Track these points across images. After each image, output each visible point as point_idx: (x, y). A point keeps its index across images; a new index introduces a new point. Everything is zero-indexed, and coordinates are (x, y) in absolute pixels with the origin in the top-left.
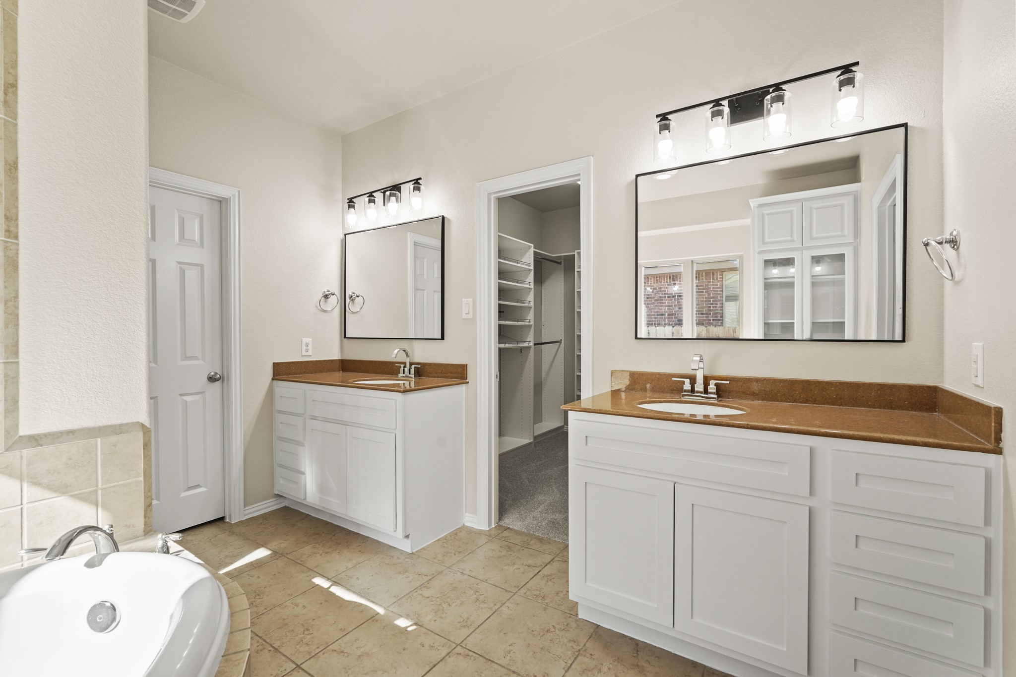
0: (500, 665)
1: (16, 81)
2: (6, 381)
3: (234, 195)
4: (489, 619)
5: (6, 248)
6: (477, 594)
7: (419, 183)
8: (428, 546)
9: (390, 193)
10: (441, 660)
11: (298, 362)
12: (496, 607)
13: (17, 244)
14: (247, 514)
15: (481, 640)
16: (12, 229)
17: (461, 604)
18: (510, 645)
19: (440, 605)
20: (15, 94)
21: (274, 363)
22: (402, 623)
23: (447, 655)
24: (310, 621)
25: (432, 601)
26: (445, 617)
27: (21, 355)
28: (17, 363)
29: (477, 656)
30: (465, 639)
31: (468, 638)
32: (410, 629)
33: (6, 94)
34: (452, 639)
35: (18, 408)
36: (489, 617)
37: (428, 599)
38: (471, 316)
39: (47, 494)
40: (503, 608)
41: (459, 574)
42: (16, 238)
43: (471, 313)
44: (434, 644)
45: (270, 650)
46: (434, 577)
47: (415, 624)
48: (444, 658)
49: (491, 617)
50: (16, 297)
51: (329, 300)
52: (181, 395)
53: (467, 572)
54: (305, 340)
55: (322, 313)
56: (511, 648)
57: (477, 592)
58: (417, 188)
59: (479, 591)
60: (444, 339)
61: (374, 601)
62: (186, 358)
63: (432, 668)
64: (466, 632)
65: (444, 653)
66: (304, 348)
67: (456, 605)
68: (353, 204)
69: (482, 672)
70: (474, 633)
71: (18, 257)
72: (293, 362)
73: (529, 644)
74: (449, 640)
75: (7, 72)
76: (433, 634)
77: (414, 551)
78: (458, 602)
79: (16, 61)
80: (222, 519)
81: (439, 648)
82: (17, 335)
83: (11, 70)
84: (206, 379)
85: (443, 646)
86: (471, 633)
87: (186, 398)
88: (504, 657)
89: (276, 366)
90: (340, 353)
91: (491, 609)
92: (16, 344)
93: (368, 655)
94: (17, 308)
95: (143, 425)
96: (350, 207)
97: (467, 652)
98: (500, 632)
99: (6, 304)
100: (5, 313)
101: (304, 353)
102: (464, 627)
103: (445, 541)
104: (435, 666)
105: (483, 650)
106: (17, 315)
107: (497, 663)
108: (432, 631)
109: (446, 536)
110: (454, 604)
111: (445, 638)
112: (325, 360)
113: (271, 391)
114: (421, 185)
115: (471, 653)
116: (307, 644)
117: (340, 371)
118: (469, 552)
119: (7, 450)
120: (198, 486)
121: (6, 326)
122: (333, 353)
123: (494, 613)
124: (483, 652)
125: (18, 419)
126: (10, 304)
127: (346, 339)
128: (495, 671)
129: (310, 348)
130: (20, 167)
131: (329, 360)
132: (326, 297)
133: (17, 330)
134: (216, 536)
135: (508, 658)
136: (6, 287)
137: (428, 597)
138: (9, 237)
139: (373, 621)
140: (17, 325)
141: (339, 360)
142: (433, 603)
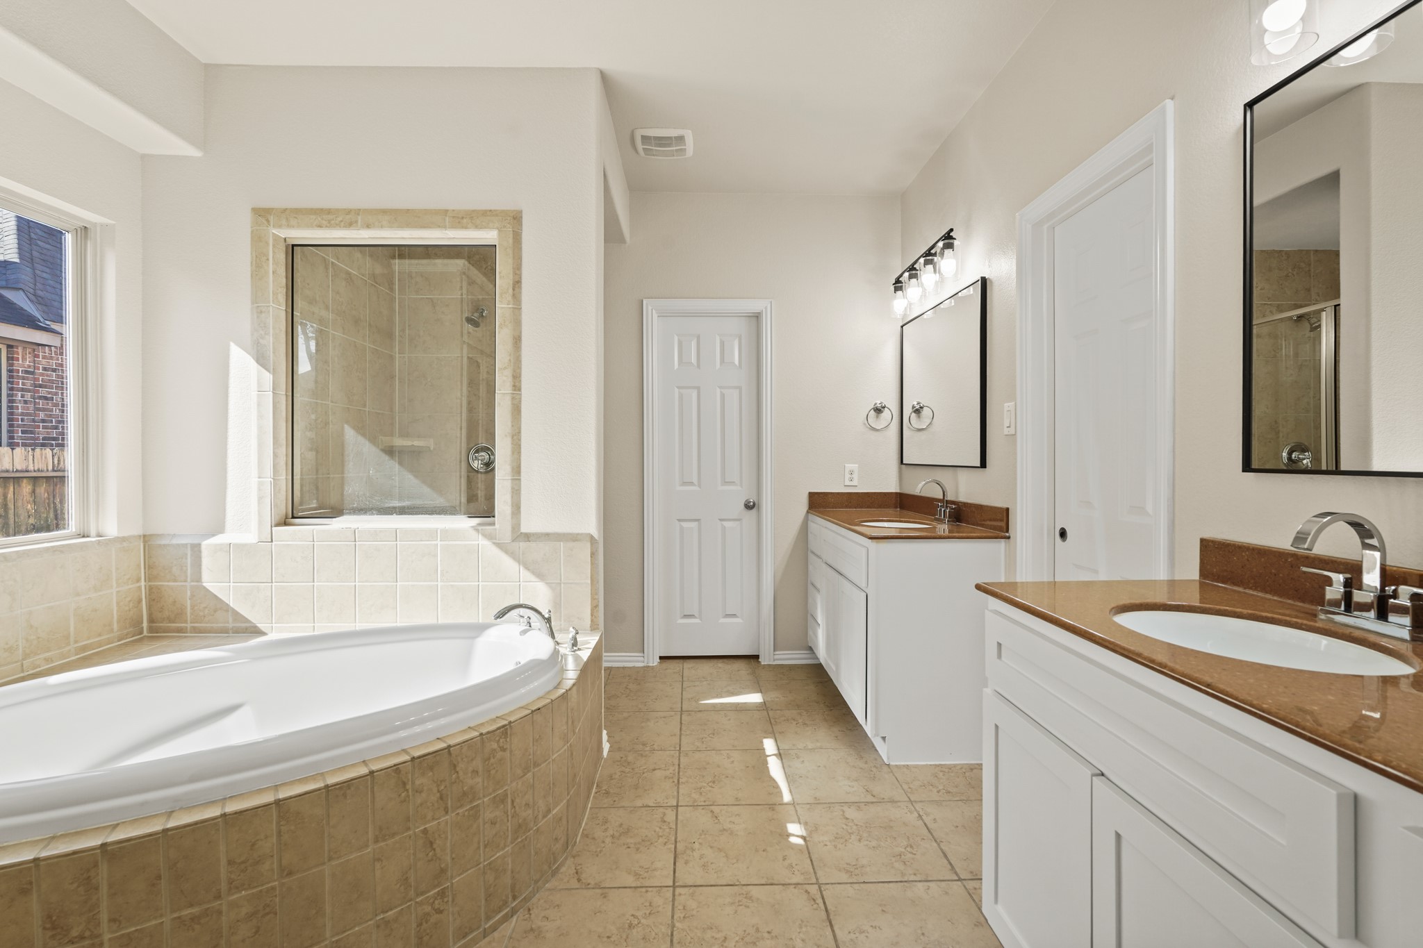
0: (835, 936)
1: (521, 278)
2: (513, 492)
3: (766, 308)
4: (886, 884)
5: (513, 398)
6: (909, 849)
7: (952, 238)
8: (916, 767)
9: (925, 260)
10: (783, 885)
11: (838, 493)
12: (913, 878)
13: (521, 394)
14: (778, 660)
15: (848, 897)
16: (517, 384)
17: (874, 847)
18: (872, 926)
19: (850, 834)
20: (520, 287)
21: (810, 493)
22: (794, 828)
23: (794, 884)
24: (724, 776)
25: (846, 825)
26: (840, 849)
27: (522, 474)
28: (520, 479)
29: (823, 907)
30: (832, 884)
31: (837, 885)
32: (793, 840)
33: (514, 290)
34: (820, 873)
35: (520, 512)
36: (890, 882)
37: (844, 821)
38: (1012, 431)
39: (533, 578)
40: (920, 885)
41: (916, 815)
42: (520, 390)
43: (1013, 426)
44: (796, 865)
45: (674, 782)
46: (880, 802)
47: (804, 838)
48: (789, 884)
49: (891, 884)
50: (519, 432)
51: (883, 414)
52: (721, 520)
53: (927, 820)
54: (849, 466)
55: (872, 432)
56: (870, 930)
57: (911, 847)
58: (949, 246)
59: (915, 847)
60: (985, 467)
61: (792, 790)
62: (725, 483)
63: (767, 885)
64: (844, 877)
65: (794, 880)
66: (847, 476)
67: (867, 845)
68: (900, 285)
69: (806, 926)
70: (849, 885)
71: (520, 404)
72: (832, 493)
73: (897, 943)
74: (815, 873)
75: (515, 274)
76: (807, 856)
77: (892, 763)
78: (874, 843)
79: (521, 264)
80: (757, 657)
81: (796, 872)
82: (520, 460)
83: (517, 272)
84: (743, 506)
85: (802, 874)
86: (847, 883)
87: (725, 524)
88: (850, 932)
89: (812, 495)
90: (898, 485)
91: (903, 875)
92: (519, 467)
93: (731, 833)
94: (520, 440)
95: (592, 537)
96: (896, 289)
97: (818, 897)
98: (881, 905)
99: (512, 438)
100: (512, 444)
101: (848, 483)
102: (847, 871)
103: (947, 770)
104: (772, 884)
105: (836, 907)
106: (520, 445)
107: (833, 931)
108: (809, 853)
109: (955, 766)
110: (866, 843)
111: (814, 869)
112: (875, 493)
113: (804, 528)
114: (955, 239)
115: (820, 901)
116: (701, 793)
117: (896, 507)
118: (963, 798)
119: (513, 541)
120: (734, 616)
121: (513, 453)
122: (889, 484)
123: (901, 882)
124: (833, 909)
125: (520, 520)
126: (515, 437)
127: (904, 466)
128: (821, 936)
129: (855, 476)
130: (523, 338)
131: (881, 493)
132: (878, 410)
133: (520, 456)
134: (739, 670)
135: (852, 936)
136: (513, 426)
137: (847, 819)
138: (515, 390)
139: (770, 808)
140: (519, 453)
141: (896, 493)
142: (845, 827)
